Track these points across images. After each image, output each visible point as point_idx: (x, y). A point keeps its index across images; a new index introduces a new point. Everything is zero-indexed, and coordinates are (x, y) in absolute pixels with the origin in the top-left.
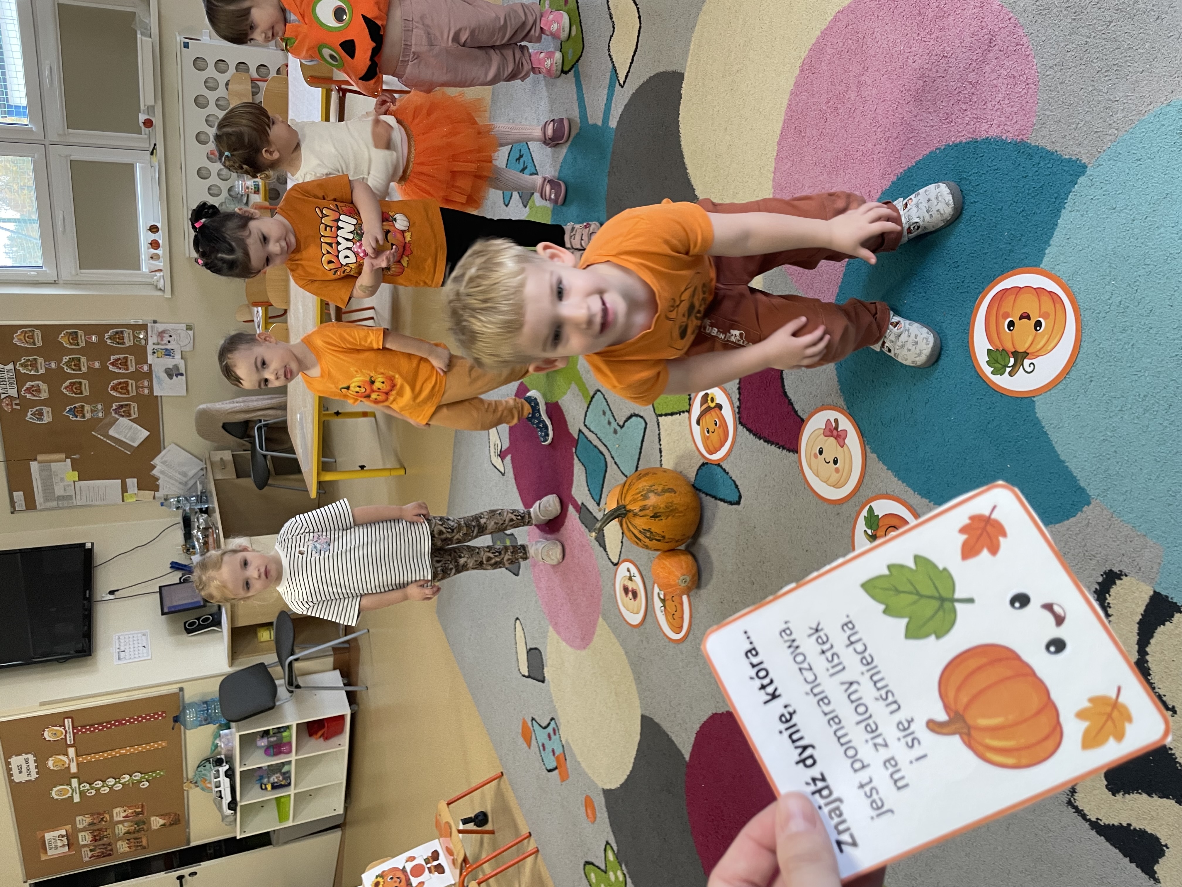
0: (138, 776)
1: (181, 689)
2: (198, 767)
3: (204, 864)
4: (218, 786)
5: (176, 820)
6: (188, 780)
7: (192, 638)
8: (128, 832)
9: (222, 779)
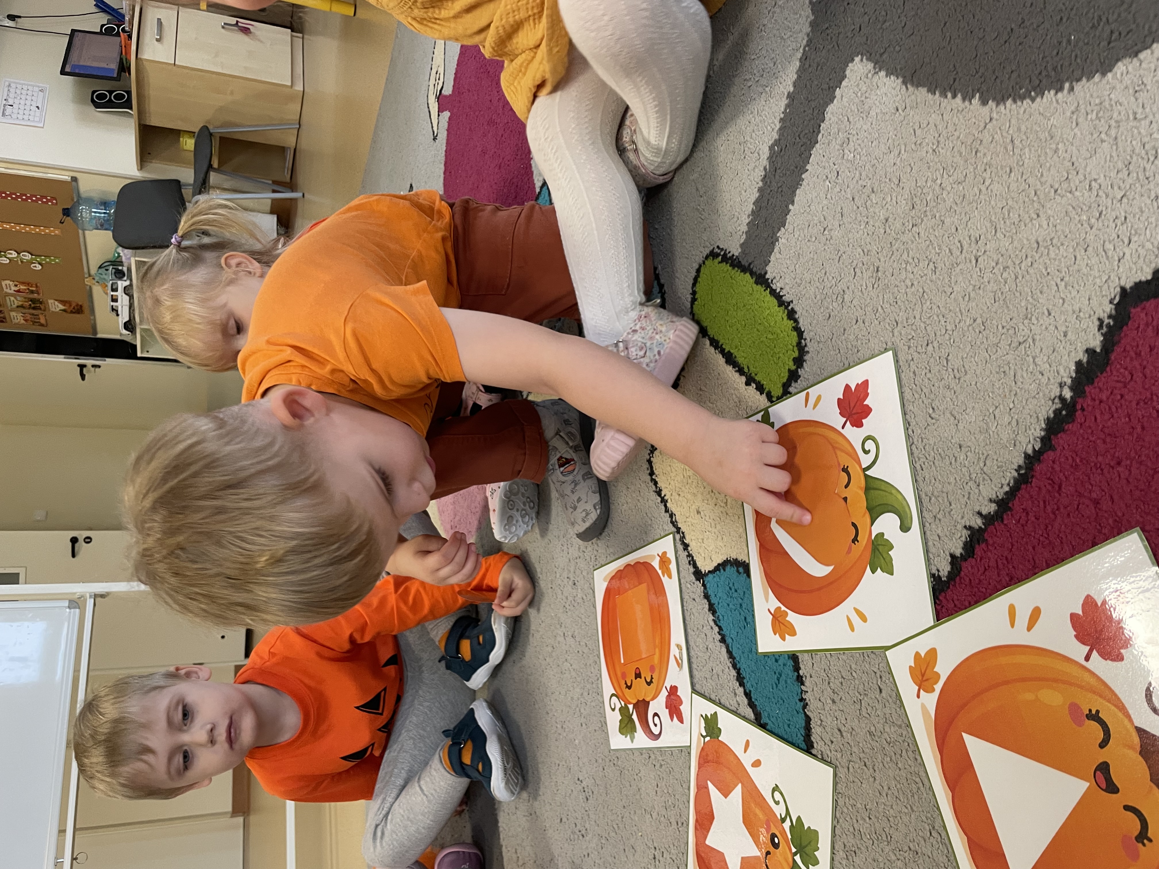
0: (28, 257)
1: (74, 179)
2: (100, 267)
3: (109, 361)
4: (114, 300)
5: (78, 310)
6: (90, 275)
7: (100, 114)
8: (22, 306)
9: (120, 293)
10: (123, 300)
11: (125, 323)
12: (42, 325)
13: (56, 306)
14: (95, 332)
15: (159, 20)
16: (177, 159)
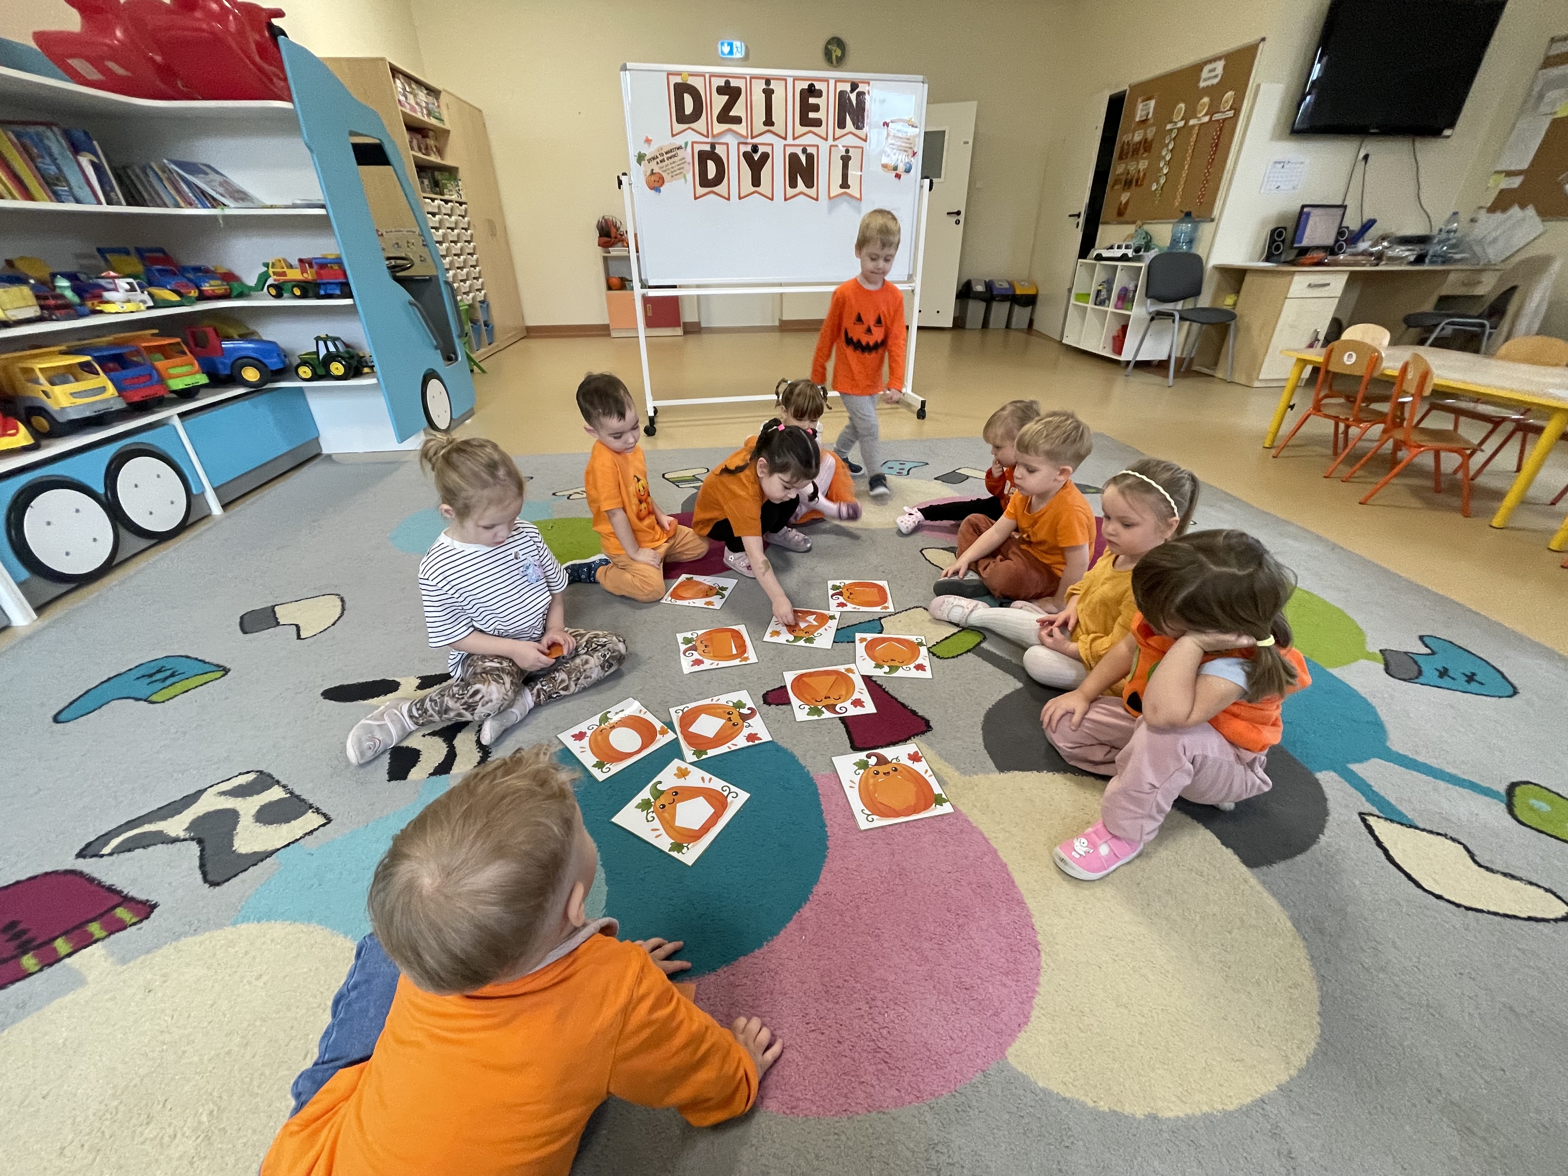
0: (1163, 181)
2: (1147, 233)
4: (1119, 247)
5: (1120, 213)
6: (1143, 224)
7: (1266, 233)
8: (1128, 173)
9: (1123, 251)
10: (1118, 253)
11: (1101, 254)
12: (1113, 186)
13: (1125, 197)
14: (1104, 223)
15: (1328, 284)
16: (1219, 292)
